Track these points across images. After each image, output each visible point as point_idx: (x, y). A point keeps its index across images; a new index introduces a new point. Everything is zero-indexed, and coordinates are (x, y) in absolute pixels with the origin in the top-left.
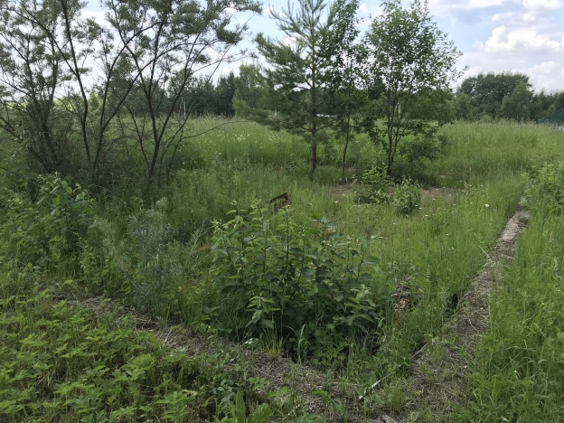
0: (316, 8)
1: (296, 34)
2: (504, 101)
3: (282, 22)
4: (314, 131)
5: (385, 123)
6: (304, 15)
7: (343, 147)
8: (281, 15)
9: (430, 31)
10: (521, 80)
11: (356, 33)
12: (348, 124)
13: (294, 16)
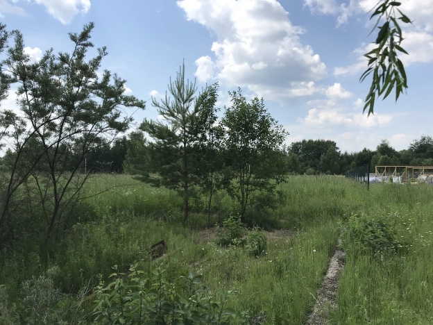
0: (186, 101)
1: (171, 118)
2: (321, 159)
3: (162, 109)
4: (186, 187)
5: (238, 182)
6: (177, 105)
7: (208, 199)
8: (161, 104)
9: (266, 118)
10: (331, 145)
11: (215, 118)
12: (211, 182)
13: (170, 105)
